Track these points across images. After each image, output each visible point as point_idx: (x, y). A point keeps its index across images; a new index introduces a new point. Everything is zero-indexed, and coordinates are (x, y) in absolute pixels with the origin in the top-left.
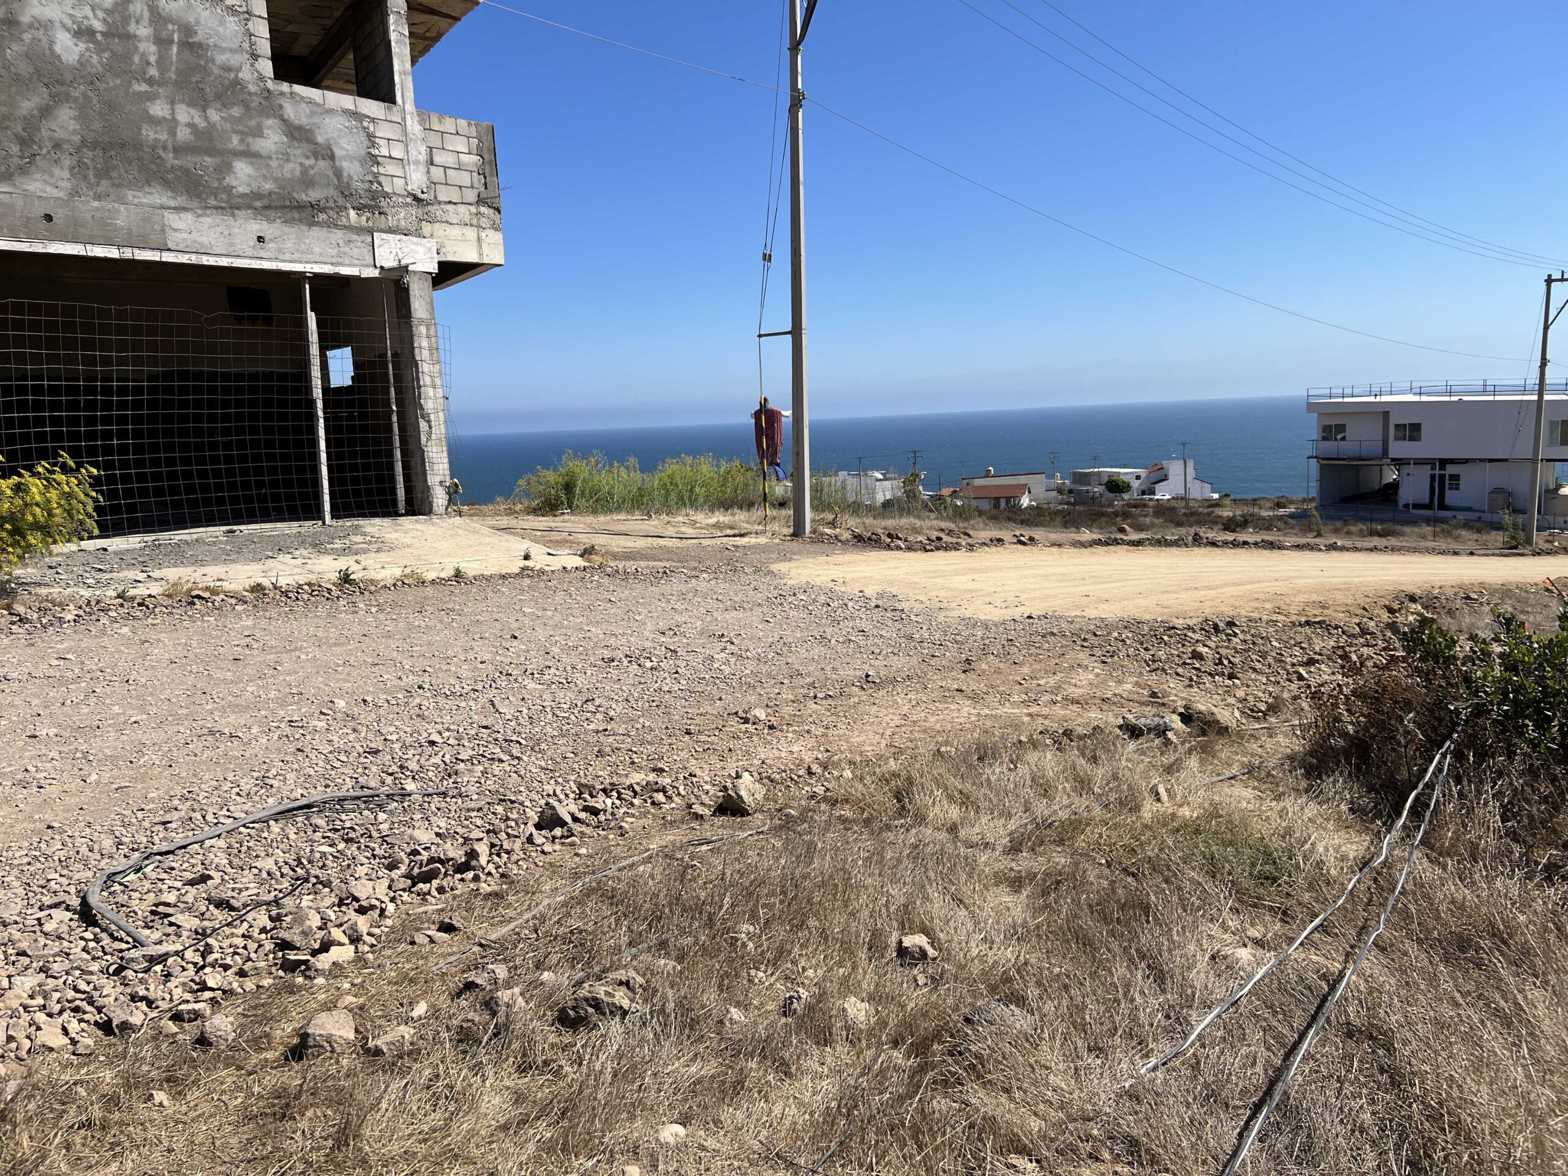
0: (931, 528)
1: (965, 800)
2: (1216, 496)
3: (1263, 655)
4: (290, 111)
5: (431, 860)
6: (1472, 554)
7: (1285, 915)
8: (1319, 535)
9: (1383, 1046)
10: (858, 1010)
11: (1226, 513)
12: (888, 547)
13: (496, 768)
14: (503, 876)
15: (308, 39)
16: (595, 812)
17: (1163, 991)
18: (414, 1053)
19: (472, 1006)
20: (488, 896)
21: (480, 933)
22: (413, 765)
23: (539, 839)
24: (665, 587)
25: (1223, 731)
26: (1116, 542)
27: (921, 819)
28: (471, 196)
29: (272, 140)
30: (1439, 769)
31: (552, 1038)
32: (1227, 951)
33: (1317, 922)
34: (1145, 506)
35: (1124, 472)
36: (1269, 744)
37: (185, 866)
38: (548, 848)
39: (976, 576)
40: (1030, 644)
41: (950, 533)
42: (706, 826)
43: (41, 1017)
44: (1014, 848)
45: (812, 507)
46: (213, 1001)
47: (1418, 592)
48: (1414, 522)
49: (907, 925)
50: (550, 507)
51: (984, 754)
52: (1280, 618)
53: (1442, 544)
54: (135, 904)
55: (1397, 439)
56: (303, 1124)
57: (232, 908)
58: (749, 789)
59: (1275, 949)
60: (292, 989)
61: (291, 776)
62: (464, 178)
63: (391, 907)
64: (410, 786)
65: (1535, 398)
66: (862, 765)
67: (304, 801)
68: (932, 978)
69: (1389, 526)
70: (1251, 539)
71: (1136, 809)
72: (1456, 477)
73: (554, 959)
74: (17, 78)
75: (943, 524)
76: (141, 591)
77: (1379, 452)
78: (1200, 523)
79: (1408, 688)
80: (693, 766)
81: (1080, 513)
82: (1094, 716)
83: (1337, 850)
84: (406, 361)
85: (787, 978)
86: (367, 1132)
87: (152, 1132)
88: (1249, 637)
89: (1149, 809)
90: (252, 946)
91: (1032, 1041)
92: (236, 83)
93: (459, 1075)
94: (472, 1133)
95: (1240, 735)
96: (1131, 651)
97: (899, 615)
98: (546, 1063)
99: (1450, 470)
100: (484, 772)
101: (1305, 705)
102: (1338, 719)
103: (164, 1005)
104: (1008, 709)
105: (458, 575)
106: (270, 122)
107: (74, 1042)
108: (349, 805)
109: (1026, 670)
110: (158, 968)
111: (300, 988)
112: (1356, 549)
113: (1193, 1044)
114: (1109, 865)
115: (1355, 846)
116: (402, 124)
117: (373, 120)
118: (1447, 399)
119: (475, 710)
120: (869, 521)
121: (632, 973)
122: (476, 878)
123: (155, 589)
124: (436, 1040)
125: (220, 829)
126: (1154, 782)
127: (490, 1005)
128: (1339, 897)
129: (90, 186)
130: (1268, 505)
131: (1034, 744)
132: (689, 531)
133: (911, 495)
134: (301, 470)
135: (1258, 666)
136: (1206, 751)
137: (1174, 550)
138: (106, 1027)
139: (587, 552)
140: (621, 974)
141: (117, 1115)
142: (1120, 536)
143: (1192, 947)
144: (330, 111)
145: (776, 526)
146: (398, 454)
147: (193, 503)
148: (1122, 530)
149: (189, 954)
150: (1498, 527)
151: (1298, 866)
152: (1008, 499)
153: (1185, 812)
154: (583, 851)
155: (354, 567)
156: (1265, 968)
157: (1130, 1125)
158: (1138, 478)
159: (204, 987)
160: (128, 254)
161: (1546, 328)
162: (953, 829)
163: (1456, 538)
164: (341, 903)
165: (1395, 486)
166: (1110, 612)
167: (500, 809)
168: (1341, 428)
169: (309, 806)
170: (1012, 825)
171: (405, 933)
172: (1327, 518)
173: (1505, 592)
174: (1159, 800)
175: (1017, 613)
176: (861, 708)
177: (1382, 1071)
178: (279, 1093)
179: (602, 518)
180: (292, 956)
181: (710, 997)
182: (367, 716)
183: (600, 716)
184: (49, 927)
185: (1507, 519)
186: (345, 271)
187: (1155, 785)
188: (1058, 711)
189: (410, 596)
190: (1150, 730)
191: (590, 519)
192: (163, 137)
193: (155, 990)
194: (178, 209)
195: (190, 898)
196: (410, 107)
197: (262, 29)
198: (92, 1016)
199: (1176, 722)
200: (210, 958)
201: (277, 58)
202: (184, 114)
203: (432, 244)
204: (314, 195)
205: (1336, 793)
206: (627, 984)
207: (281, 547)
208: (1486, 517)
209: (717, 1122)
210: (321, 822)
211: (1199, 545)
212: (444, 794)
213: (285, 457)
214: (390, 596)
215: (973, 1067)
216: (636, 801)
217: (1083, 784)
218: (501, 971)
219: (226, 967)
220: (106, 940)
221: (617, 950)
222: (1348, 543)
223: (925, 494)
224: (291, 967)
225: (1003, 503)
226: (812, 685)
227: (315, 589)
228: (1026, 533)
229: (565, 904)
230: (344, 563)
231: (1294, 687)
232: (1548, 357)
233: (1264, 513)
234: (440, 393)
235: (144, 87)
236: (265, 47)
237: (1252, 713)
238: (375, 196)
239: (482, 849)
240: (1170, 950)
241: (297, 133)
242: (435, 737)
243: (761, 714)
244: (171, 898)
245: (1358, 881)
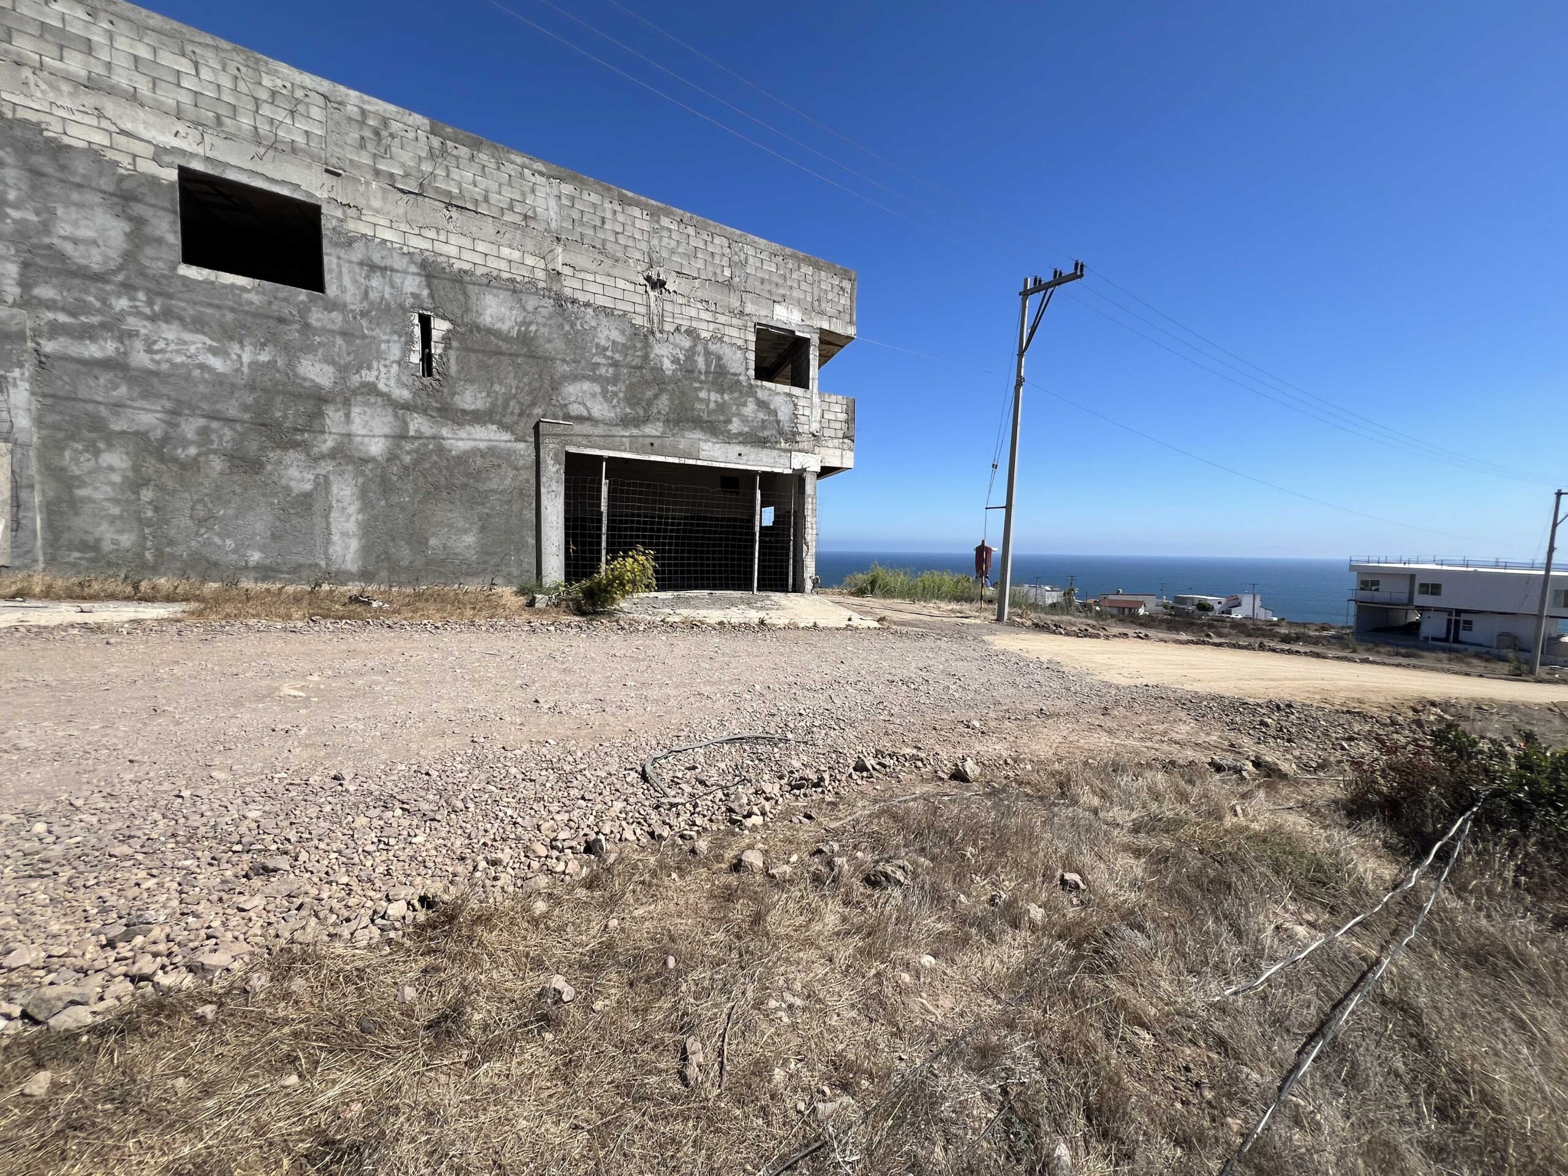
0: (1082, 623)
1: (1104, 795)
2: (1275, 619)
3: (1314, 729)
4: (760, 394)
5: (801, 778)
6: (1481, 676)
7: (1333, 910)
8: (1354, 651)
9: (1412, 1018)
10: (1037, 913)
11: (1284, 631)
12: (1054, 633)
13: (832, 733)
14: (837, 793)
15: (771, 359)
16: (884, 766)
17: (1241, 943)
18: (791, 881)
19: (821, 863)
20: (829, 803)
21: (825, 823)
22: (791, 725)
23: (855, 777)
24: (921, 644)
25: (1283, 776)
26: (1204, 643)
27: (1075, 802)
28: (840, 434)
29: (750, 409)
30: (1461, 830)
31: (862, 889)
32: (1286, 925)
33: (1358, 919)
34: (1224, 621)
35: (1211, 599)
36: (1318, 790)
37: (686, 760)
38: (859, 782)
39: (1111, 656)
40: (1146, 703)
41: (1093, 627)
42: (946, 785)
43: (624, 823)
44: (1136, 829)
45: (1010, 606)
46: (698, 832)
47: (1437, 699)
48: (1432, 649)
49: (1069, 866)
50: (861, 592)
51: (1117, 768)
52: (1326, 706)
53: (1456, 667)
54: (665, 775)
55: (1421, 593)
56: (738, 906)
57: (707, 786)
58: (971, 768)
59: (1324, 932)
60: (734, 834)
61: (734, 722)
62: (838, 425)
63: (781, 800)
64: (790, 736)
65: (1543, 573)
66: (1040, 764)
67: (739, 736)
68: (1082, 902)
69: (1413, 651)
70: (1302, 650)
71: (1220, 818)
72: (1469, 623)
73: (863, 846)
74: (646, 382)
75: (1090, 622)
76: (670, 619)
77: (1406, 601)
78: (1264, 636)
79: (1434, 769)
80: (938, 749)
81: (1179, 622)
82: (1190, 754)
83: (1374, 871)
84: (800, 516)
85: (993, 884)
86: (769, 919)
87: (670, 893)
88: (1302, 716)
89: (1229, 821)
90: (716, 807)
91: (1148, 956)
92: (738, 382)
93: (813, 898)
94: (820, 933)
95: (1296, 781)
96: (1216, 715)
97: (1061, 675)
98: (858, 903)
99: (1464, 617)
100: (826, 734)
101: (1347, 768)
102: (1375, 782)
103: (677, 829)
104: (1130, 742)
105: (815, 625)
106: (750, 399)
107: (639, 840)
108: (760, 741)
109: (1144, 718)
110: (674, 809)
111: (738, 834)
112: (1384, 664)
113: (1262, 983)
114: (1201, 852)
115: (1388, 871)
116: (811, 399)
117: (797, 397)
118: (1465, 569)
119: (821, 701)
120: (1043, 616)
121: (906, 863)
122: (823, 792)
123: (677, 619)
124: (802, 877)
125: (702, 744)
126: (1233, 803)
127: (830, 864)
128: (1376, 906)
129: (671, 430)
130: (1314, 628)
131: (1149, 766)
132: (936, 612)
133: (1070, 603)
134: (745, 566)
135: (1310, 736)
136: (1270, 787)
137: (1245, 652)
138: (652, 834)
139: (881, 620)
140: (900, 862)
141: (655, 881)
142: (1206, 639)
143: (1261, 917)
144: (778, 393)
145: (986, 614)
146: (791, 561)
147: (696, 579)
148: (1208, 636)
149: (688, 805)
150: (1504, 659)
151: (1342, 879)
152: (1130, 609)
153: (1255, 826)
154: (878, 787)
155: (767, 617)
156: (1317, 944)
157: (1218, 1027)
158: (1220, 603)
159: (694, 824)
160: (682, 461)
161: (1555, 525)
162: (1095, 812)
163: (1468, 664)
164: (756, 793)
165: (1417, 625)
166: (1202, 688)
167: (834, 756)
168: (1376, 583)
169: (742, 739)
170: (1134, 815)
171: (787, 815)
172: (1362, 641)
173: (1513, 707)
174: (1236, 815)
175: (1138, 682)
176: (1037, 729)
177: (1412, 1035)
178: (727, 887)
179: (888, 601)
180: (734, 816)
181: (948, 885)
182: (769, 696)
183: (886, 712)
184: (629, 779)
185: (1511, 654)
186: (776, 470)
187: (1234, 805)
188: (1165, 747)
189: (792, 634)
190: (1230, 769)
191: (882, 601)
192: (704, 407)
193: (673, 822)
194: (705, 441)
195: (688, 776)
196: (815, 390)
197: (752, 356)
198: (646, 828)
199: (1250, 766)
200: (697, 810)
201: (757, 369)
202: (714, 396)
203: (819, 458)
204: (766, 433)
205: (1372, 831)
206: (903, 868)
207: (733, 603)
208: (1494, 651)
209: (953, 960)
210: (747, 748)
211: (1263, 650)
212: (806, 743)
213: (739, 559)
214: (782, 633)
215: (1110, 964)
216: (907, 764)
217: (1183, 797)
218: (836, 847)
219: (704, 816)
220: (652, 791)
221: (898, 847)
222: (1378, 659)
223: (1077, 601)
224: (733, 822)
225: (1127, 611)
226: (1008, 711)
227: (747, 626)
228: (1143, 632)
229: (870, 816)
230: (762, 614)
231: (1338, 754)
232: (1556, 545)
233: (1312, 633)
234: (815, 532)
235: (697, 385)
236: (752, 365)
237: (1306, 767)
238: (794, 434)
239: (826, 776)
240: (1246, 918)
241: (762, 405)
242: (802, 711)
243: (977, 724)
244: (680, 775)
245: (1392, 897)
